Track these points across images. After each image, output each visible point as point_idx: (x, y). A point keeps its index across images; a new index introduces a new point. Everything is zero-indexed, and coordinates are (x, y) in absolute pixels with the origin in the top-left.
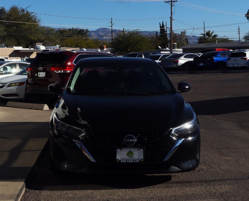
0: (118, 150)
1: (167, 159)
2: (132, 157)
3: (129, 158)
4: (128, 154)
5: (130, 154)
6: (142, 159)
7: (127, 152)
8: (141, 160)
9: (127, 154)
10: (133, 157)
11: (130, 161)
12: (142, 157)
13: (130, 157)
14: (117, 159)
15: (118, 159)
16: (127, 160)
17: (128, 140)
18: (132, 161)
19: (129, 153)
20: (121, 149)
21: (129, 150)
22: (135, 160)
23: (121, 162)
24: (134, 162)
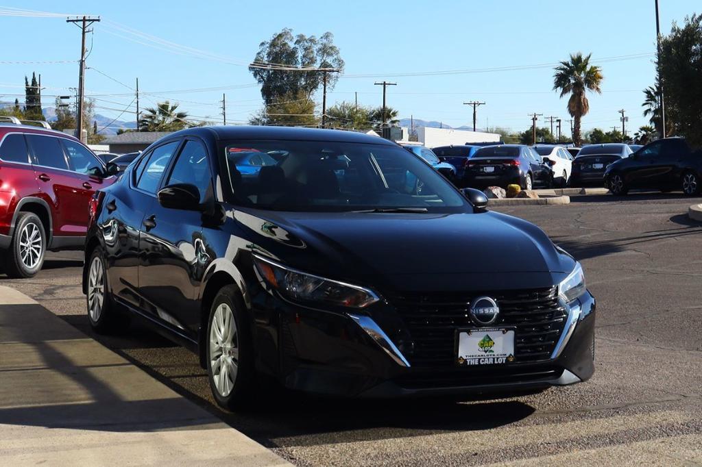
0: (463, 335)
1: (556, 353)
2: (491, 351)
3: (484, 353)
4: (483, 344)
5: (487, 343)
6: (511, 355)
7: (482, 338)
8: (509, 356)
9: (481, 344)
10: (493, 352)
11: (487, 362)
12: (510, 351)
13: (486, 352)
14: (459, 356)
15: (461, 357)
16: (479, 359)
17: (481, 311)
18: (491, 361)
19: (484, 340)
20: (469, 332)
21: (486, 333)
22: (498, 358)
23: (468, 364)
24: (496, 362)
